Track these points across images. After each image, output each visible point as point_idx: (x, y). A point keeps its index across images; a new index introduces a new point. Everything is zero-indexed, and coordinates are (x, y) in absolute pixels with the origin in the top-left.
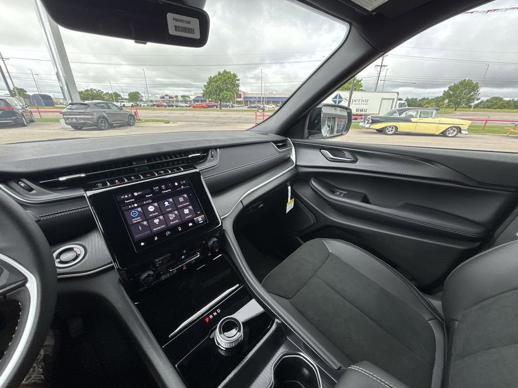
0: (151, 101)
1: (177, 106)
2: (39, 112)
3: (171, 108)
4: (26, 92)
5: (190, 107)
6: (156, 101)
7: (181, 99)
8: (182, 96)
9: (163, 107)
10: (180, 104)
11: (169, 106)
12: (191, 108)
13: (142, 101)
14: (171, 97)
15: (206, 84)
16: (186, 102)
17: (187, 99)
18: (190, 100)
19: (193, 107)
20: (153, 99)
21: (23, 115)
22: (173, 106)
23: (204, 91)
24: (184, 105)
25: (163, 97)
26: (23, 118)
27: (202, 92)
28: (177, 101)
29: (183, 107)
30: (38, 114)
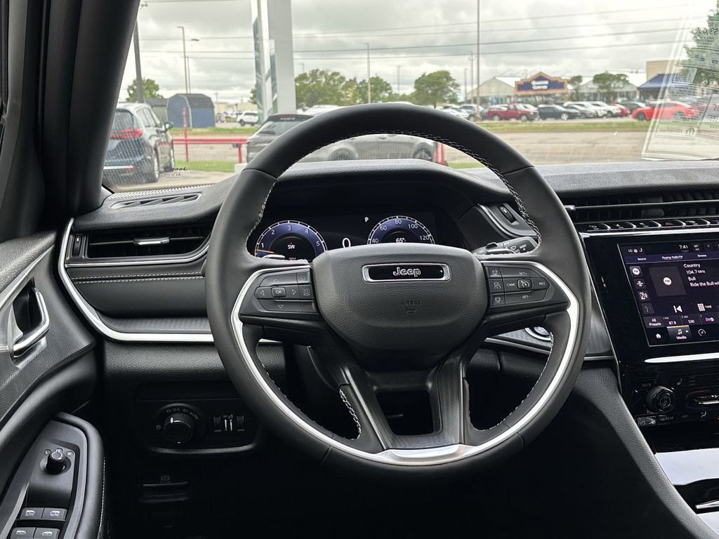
0: (484, 101)
1: (572, 116)
2: (186, 142)
3: (550, 121)
4: (157, 88)
5: (623, 114)
6: (499, 101)
7: (595, 88)
8: (597, 79)
9: (521, 123)
10: (590, 107)
11: (544, 115)
12: (630, 119)
13: (454, 101)
14: (555, 84)
15: (704, 25)
16: (609, 97)
17: (617, 86)
18: (627, 89)
19: (636, 117)
20: (491, 92)
21: (156, 149)
22: (557, 115)
23: (689, 51)
24: (604, 107)
25: (524, 86)
26: (156, 160)
27: (684, 57)
28: (577, 97)
29: (596, 116)
30: (184, 146)
